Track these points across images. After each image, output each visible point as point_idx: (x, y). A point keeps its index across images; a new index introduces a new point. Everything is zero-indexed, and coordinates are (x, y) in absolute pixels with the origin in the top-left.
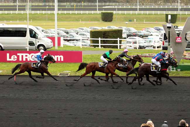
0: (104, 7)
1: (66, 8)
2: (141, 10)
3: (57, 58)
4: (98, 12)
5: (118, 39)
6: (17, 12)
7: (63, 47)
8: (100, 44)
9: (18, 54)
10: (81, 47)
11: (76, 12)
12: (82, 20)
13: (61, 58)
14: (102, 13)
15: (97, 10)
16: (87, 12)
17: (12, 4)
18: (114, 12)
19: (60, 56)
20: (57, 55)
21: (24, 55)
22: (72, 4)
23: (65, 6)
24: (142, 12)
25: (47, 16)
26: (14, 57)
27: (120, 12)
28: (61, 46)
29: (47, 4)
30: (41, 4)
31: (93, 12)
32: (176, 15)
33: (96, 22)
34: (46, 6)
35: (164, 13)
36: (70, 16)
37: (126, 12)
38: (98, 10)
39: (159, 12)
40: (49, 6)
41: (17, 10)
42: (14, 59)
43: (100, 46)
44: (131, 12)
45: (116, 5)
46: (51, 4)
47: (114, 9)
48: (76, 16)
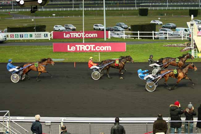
0: (141, 4)
1: (111, 5)
2: (169, 6)
3: (106, 48)
4: (136, 8)
5: (153, 32)
6: (73, 9)
7: (110, 38)
8: (139, 36)
9: (76, 46)
10: (124, 39)
11: (119, 9)
12: (124, 15)
13: (109, 48)
14: (139, 9)
15: (135, 7)
16: (128, 8)
17: (69, 2)
18: (149, 8)
19: (108, 46)
20: (106, 46)
21: (81, 46)
22: (116, 2)
23: (110, 4)
24: (171, 8)
25: (96, 12)
26: (73, 48)
27: (154, 8)
28: (109, 38)
29: (96, 2)
30: (91, 2)
31: (132, 8)
32: (198, 10)
33: (135, 16)
34: (95, 4)
35: (188, 9)
36: (115, 12)
37: (158, 8)
38: (137, 7)
39: (184, 8)
40: (97, 4)
41: (72, 8)
42: (73, 49)
43: (139, 37)
44: (162, 8)
45: (150, 3)
46: (99, 2)
47: (149, 6)
48: (119, 12)
